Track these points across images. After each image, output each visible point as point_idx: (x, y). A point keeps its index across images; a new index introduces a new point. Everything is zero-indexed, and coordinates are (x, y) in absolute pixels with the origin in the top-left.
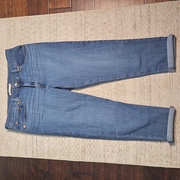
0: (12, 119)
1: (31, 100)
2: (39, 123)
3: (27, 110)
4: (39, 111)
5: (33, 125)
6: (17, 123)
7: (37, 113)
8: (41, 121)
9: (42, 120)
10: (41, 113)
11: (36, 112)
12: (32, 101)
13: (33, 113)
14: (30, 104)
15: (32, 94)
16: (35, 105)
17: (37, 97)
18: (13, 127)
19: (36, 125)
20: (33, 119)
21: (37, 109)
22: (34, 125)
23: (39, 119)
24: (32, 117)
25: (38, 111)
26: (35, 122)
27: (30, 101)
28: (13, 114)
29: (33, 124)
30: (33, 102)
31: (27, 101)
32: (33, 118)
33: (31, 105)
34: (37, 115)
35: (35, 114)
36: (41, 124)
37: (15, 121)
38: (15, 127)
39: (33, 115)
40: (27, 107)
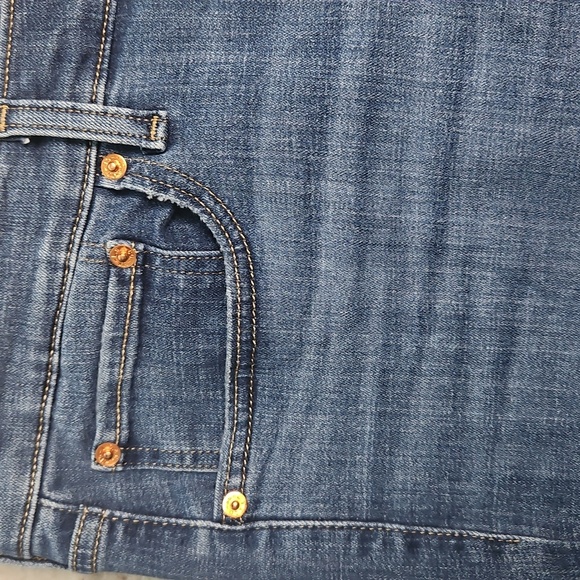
0: (26, 405)
1: (325, 114)
2: (451, 439)
3: (277, 263)
4: (450, 274)
5: (363, 474)
6: (107, 458)
7: (426, 314)
8: (475, 414)
9: (500, 398)
10: (484, 304)
11: (414, 295)
12: (342, 127)
13: (359, 314)
14: (311, 172)
15: (338, 26)
16: (383, 191)
17: (426, 67)
18: (66, 522)
19: (408, 474)
20: (368, 391)
21: (413, 256)
22: (380, 472)
23: (456, 396)
24: (354, 368)
25: (431, 280)
26: (388, 440)
27: (315, 135)
28: (36, 335)
29: (364, 457)
30: (368, 138)
31: (267, 139)
32: (369, 378)
33: (335, 190)
34: (424, 330)
35: (393, 319)
36: (477, 463)
37: (74, 435)
38: (88, 530)
39: (372, 337)
40: (272, 226)
